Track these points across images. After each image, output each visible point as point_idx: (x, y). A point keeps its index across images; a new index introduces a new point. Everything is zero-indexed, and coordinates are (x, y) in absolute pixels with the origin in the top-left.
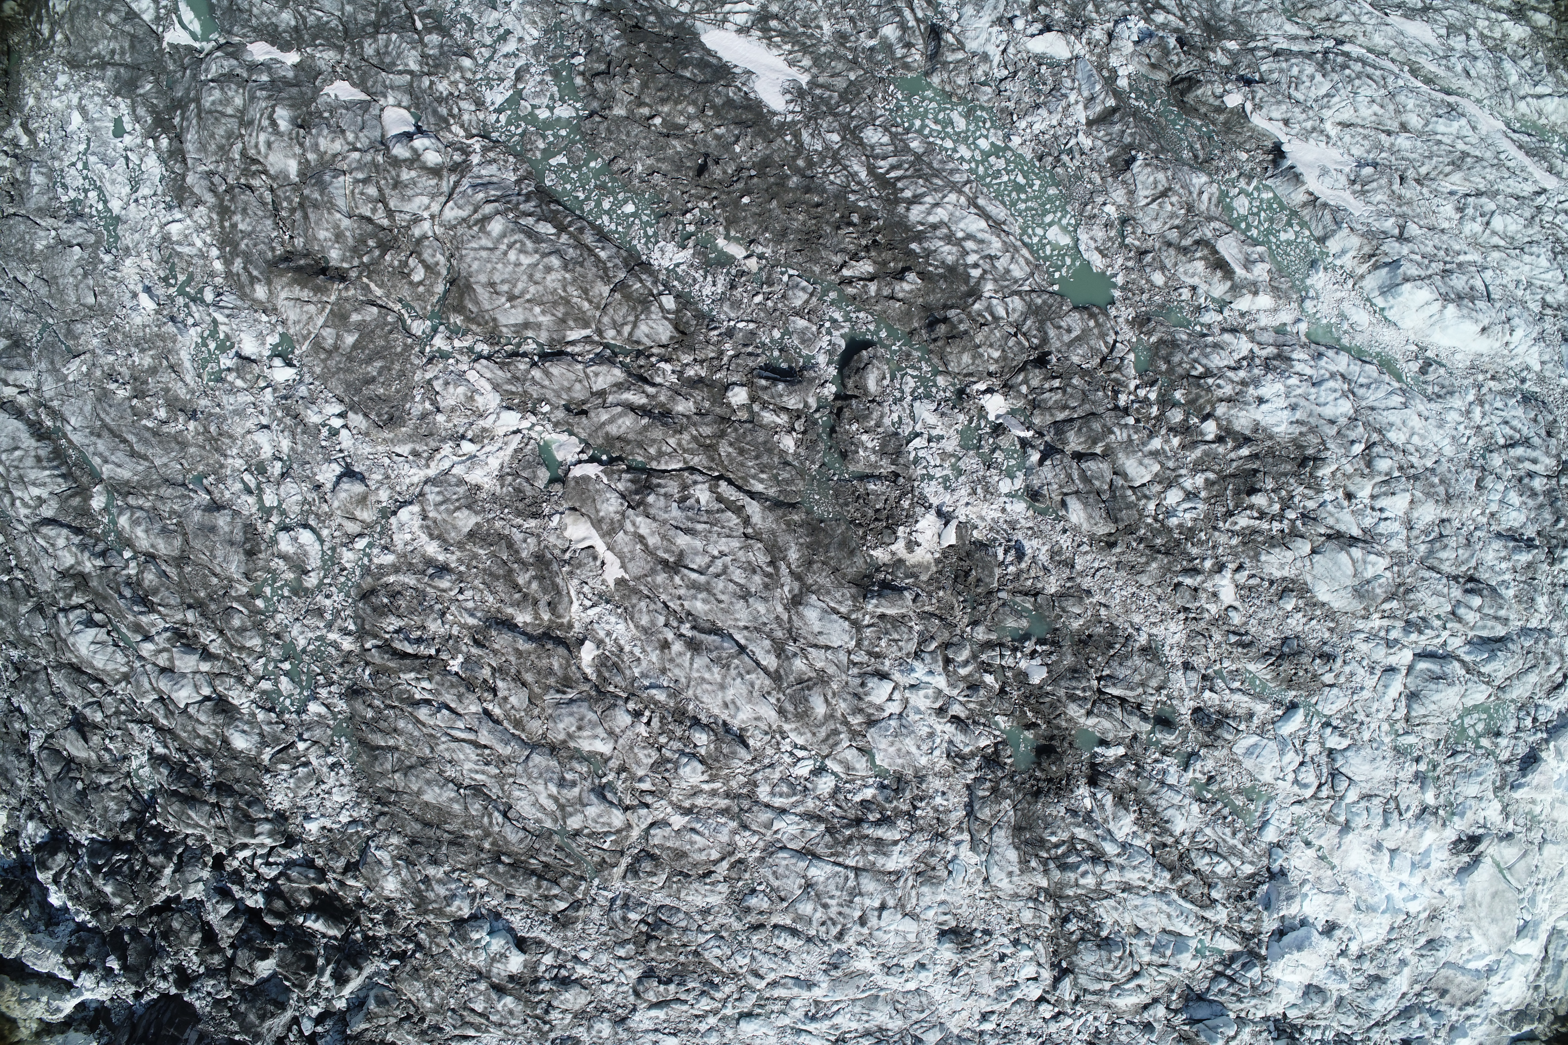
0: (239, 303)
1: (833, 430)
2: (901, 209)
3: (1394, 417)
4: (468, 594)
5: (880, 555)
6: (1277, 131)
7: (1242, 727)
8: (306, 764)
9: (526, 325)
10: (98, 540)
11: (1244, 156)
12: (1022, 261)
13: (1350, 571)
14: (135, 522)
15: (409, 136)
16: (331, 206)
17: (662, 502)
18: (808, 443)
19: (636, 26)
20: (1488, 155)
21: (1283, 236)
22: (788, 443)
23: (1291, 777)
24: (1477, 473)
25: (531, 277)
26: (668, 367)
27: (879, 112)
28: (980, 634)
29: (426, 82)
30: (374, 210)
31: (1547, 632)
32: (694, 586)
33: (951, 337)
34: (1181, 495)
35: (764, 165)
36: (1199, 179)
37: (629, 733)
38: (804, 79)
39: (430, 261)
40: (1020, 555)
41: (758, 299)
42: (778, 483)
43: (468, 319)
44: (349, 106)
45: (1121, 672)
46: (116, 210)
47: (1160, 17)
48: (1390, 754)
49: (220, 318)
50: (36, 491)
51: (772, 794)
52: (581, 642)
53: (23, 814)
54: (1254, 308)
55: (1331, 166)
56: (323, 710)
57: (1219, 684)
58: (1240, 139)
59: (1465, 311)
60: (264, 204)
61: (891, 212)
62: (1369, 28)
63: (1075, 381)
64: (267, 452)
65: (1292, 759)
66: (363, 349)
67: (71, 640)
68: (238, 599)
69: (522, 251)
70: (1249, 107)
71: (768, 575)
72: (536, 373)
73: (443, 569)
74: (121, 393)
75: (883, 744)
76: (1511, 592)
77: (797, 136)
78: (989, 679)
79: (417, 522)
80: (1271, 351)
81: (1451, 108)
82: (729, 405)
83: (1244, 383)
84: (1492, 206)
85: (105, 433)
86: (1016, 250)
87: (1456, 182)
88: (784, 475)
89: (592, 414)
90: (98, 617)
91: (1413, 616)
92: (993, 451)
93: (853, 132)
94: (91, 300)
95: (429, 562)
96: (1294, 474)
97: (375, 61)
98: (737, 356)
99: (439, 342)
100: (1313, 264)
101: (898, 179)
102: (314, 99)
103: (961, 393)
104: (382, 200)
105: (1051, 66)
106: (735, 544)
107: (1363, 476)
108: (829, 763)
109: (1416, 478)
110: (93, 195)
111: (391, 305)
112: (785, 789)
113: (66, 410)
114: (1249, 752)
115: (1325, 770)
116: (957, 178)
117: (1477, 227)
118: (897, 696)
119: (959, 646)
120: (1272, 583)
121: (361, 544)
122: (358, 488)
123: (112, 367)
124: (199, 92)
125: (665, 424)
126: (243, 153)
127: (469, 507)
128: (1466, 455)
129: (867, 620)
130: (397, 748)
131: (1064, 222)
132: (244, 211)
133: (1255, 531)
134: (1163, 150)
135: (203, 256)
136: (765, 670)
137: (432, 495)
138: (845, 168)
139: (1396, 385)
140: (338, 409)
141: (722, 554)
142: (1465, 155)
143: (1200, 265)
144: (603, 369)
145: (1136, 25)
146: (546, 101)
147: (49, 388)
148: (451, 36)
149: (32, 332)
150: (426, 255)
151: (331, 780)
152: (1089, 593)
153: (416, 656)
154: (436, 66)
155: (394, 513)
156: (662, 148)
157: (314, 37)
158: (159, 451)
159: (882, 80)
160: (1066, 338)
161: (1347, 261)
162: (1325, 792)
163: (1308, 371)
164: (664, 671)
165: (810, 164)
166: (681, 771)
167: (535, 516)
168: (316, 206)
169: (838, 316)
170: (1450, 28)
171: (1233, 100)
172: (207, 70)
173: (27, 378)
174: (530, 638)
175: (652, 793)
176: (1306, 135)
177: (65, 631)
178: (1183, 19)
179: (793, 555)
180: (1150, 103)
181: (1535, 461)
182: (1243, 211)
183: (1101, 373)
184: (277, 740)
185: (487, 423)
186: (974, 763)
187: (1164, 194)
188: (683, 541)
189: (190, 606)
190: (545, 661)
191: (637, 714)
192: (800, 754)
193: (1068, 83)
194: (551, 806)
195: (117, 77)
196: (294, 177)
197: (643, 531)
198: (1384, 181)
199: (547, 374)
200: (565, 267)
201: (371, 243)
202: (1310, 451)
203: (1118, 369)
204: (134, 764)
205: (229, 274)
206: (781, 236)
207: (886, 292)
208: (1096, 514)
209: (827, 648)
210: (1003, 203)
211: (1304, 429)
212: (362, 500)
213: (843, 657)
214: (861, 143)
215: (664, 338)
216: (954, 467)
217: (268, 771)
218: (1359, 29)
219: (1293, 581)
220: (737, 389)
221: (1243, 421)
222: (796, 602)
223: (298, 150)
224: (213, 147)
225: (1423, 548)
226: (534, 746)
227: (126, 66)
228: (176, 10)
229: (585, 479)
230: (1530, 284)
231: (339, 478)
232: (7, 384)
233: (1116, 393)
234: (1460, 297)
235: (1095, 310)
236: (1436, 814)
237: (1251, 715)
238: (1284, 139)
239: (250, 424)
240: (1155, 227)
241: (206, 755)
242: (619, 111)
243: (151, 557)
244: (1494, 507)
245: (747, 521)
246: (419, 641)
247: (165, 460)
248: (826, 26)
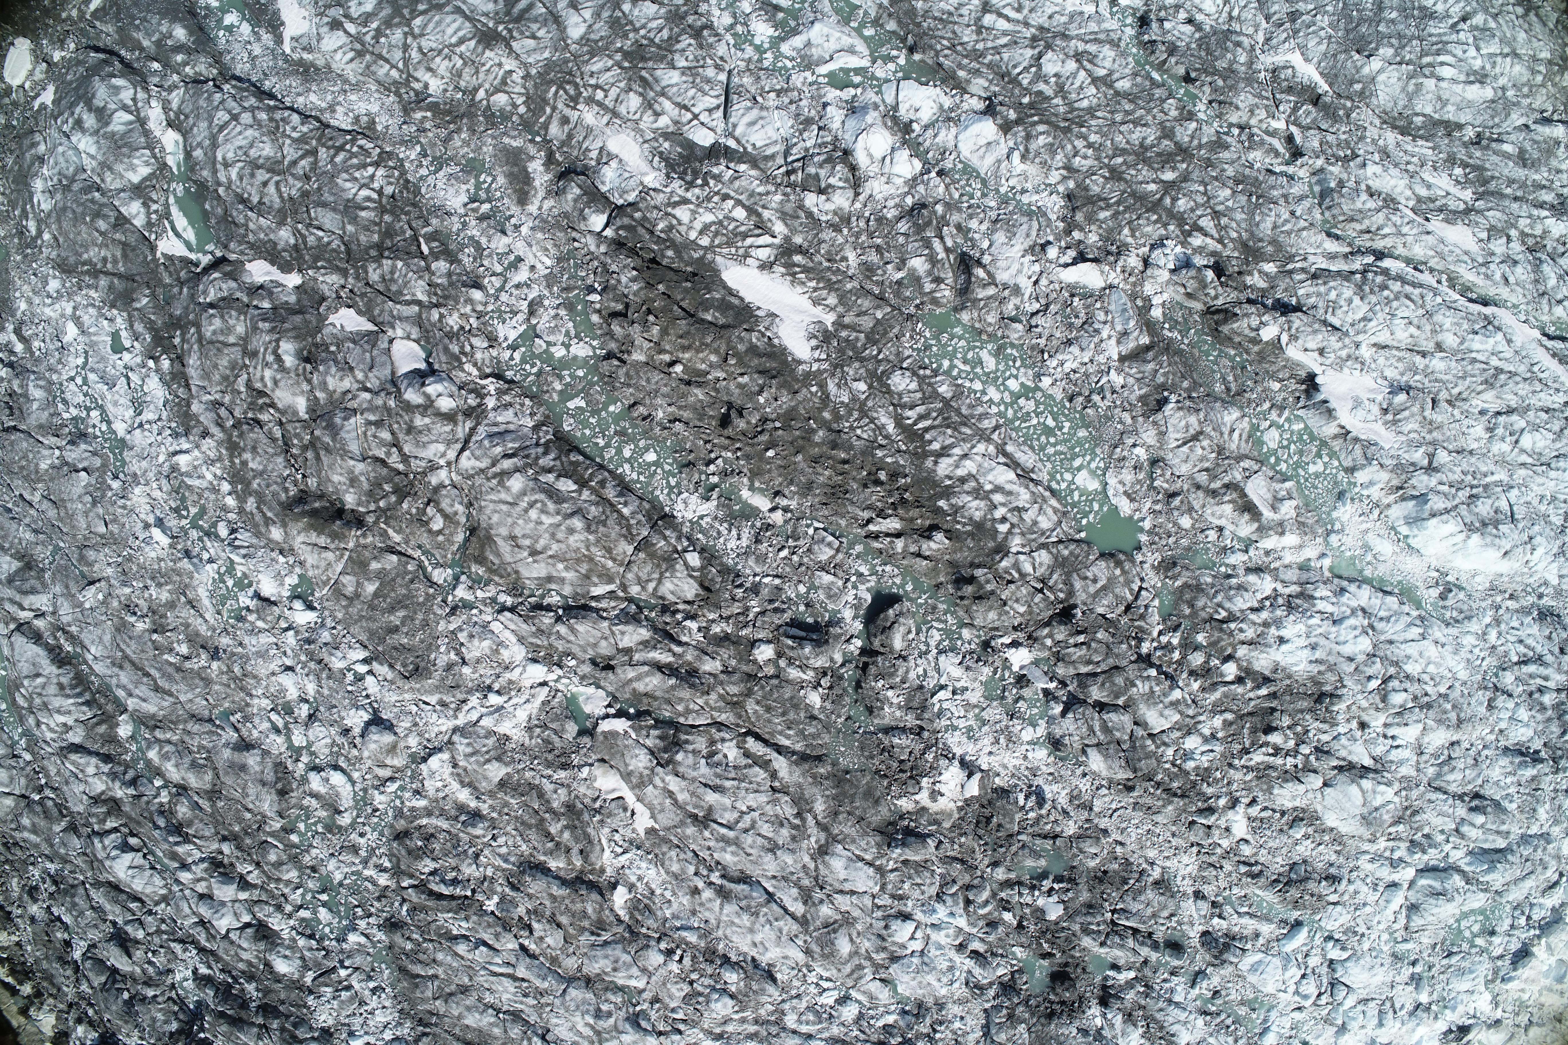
0: (254, 541)
1: (858, 686)
2: (929, 463)
3: (1411, 649)
4: (501, 840)
5: (905, 804)
6: (1311, 362)
7: (1249, 946)
8: (348, 988)
9: (550, 579)
10: (127, 767)
11: (1276, 386)
12: (1050, 511)
13: (1359, 800)
14: (166, 757)
15: (420, 377)
16: (345, 453)
17: (690, 759)
18: (834, 697)
19: (653, 261)
20: (1522, 369)
21: (1312, 469)
22: (814, 699)
23: (1292, 988)
24: (1489, 694)
25: (553, 535)
26: (693, 625)
27: (907, 353)
28: (1000, 874)
29: (435, 315)
30: (388, 454)
31: (1546, 837)
32: (723, 839)
33: (978, 598)
34: (1199, 740)
35: (789, 416)
36: (1230, 416)
37: (662, 972)
38: (829, 319)
39: (449, 510)
40: (1041, 801)
41: (784, 553)
42: (805, 737)
43: (490, 570)
44: (356, 338)
45: (1134, 907)
46: (121, 433)
47: (1197, 241)
48: (1388, 961)
49: (237, 559)
50: (61, 719)
51: (799, 1021)
52: (614, 886)
53: (72, 1016)
54: (1279, 546)
55: (1364, 396)
56: (363, 940)
57: (1228, 909)
58: (1273, 368)
59: (1489, 539)
60: (274, 440)
61: (919, 468)
62: (1410, 239)
63: (1099, 635)
64: (293, 694)
65: (1295, 973)
66: (385, 597)
67: (107, 863)
68: (272, 834)
69: (543, 511)
70: (1284, 338)
71: (795, 827)
72: (562, 629)
73: (476, 816)
74: (141, 626)
75: (906, 978)
76: (1514, 806)
77: (822, 386)
78: (1007, 916)
79: (448, 770)
80: (1294, 589)
81: (1489, 320)
82: (755, 662)
83: (1266, 624)
84: (1522, 424)
85: (127, 665)
86: (1044, 500)
87: (1489, 400)
88: (811, 730)
89: (619, 671)
90: (133, 841)
91: (1418, 837)
92: (1016, 701)
93: (880, 379)
94: (102, 529)
95: (461, 808)
96: (1310, 710)
97: (381, 287)
98: (763, 613)
99: (461, 592)
100: (1341, 495)
101: (926, 430)
102: (319, 329)
103: (986, 645)
104: (396, 444)
105: (1084, 297)
106: (763, 798)
107: (1377, 709)
108: (853, 993)
109: (1429, 706)
110: (94, 414)
111: (410, 552)
112: (811, 1017)
113: (86, 637)
114: (1254, 968)
115: (1325, 981)
116: (987, 424)
117: (1506, 447)
118: (919, 935)
119: (979, 888)
120: (1283, 813)
121: (392, 787)
122: (388, 738)
123: (129, 598)
124: (198, 316)
125: (692, 686)
126: (249, 385)
127: (499, 759)
128: (1479, 677)
129: (891, 865)
130: (436, 976)
131: (1093, 465)
132: (254, 449)
133: (1270, 767)
134: (1195, 385)
135: (215, 490)
136: (793, 916)
137: (462, 745)
138: (872, 420)
139: (1415, 613)
140: (362, 654)
141: (751, 809)
142: (1499, 371)
143: (1228, 508)
144: (629, 628)
145: (1173, 251)
146: (561, 338)
147: (66, 613)
148: (459, 262)
149: (43, 554)
150: (445, 504)
151: (373, 1002)
152: (1105, 832)
153: (452, 897)
154: (446, 297)
155: (425, 760)
156: (684, 396)
157: (316, 259)
158: (183, 687)
159: (910, 317)
160: (1092, 589)
161: (1375, 492)
162: (1324, 999)
163: (1330, 608)
164: (694, 913)
165: (837, 417)
166: (713, 1005)
167: (565, 766)
168: (328, 450)
169: (864, 570)
170: (1492, 231)
171: (1268, 333)
172: (205, 293)
173: (42, 601)
174: (564, 882)
175: (684, 1021)
176: (1340, 364)
177: (101, 855)
178: (1220, 241)
179: (820, 807)
180: (1184, 333)
181: (1546, 678)
182: (1273, 445)
183: (1124, 620)
184: (318, 965)
185: (514, 675)
186: (992, 992)
187: (1195, 438)
188: (711, 798)
189: (224, 839)
190: (579, 906)
191: (669, 953)
192: (826, 984)
193: (1101, 316)
194: (588, 1032)
195: (111, 287)
196: (303, 414)
197: (673, 787)
198: (1416, 409)
199: (572, 630)
200: (588, 529)
201: (387, 488)
202: (1327, 688)
203: (1142, 617)
204: (178, 977)
205: (241, 511)
206: (808, 488)
207: (913, 548)
208: (1116, 764)
209: (853, 893)
210: (1032, 448)
211: (1323, 668)
212: (392, 749)
213: (868, 901)
214: (889, 392)
215: (690, 596)
216: (977, 717)
217: (311, 992)
218: (1399, 241)
219: (1304, 810)
220: (763, 647)
221: (1263, 663)
222: (823, 851)
223: (305, 387)
224: (217, 377)
225: (1431, 771)
226: (570, 980)
227: (120, 276)
228: (168, 215)
229: (614, 734)
230: (1554, 499)
231: (368, 724)
232: (23, 609)
233: (1140, 640)
234: (1484, 524)
235: (1122, 557)
236: (1428, 1009)
237: (1257, 935)
238: (1317, 370)
239: (274, 666)
240: (1184, 469)
241: (251, 978)
242: (638, 356)
243: (182, 789)
244: (1503, 725)
245: (774, 775)
246: (455, 882)
247: (190, 696)
248: (852, 256)
